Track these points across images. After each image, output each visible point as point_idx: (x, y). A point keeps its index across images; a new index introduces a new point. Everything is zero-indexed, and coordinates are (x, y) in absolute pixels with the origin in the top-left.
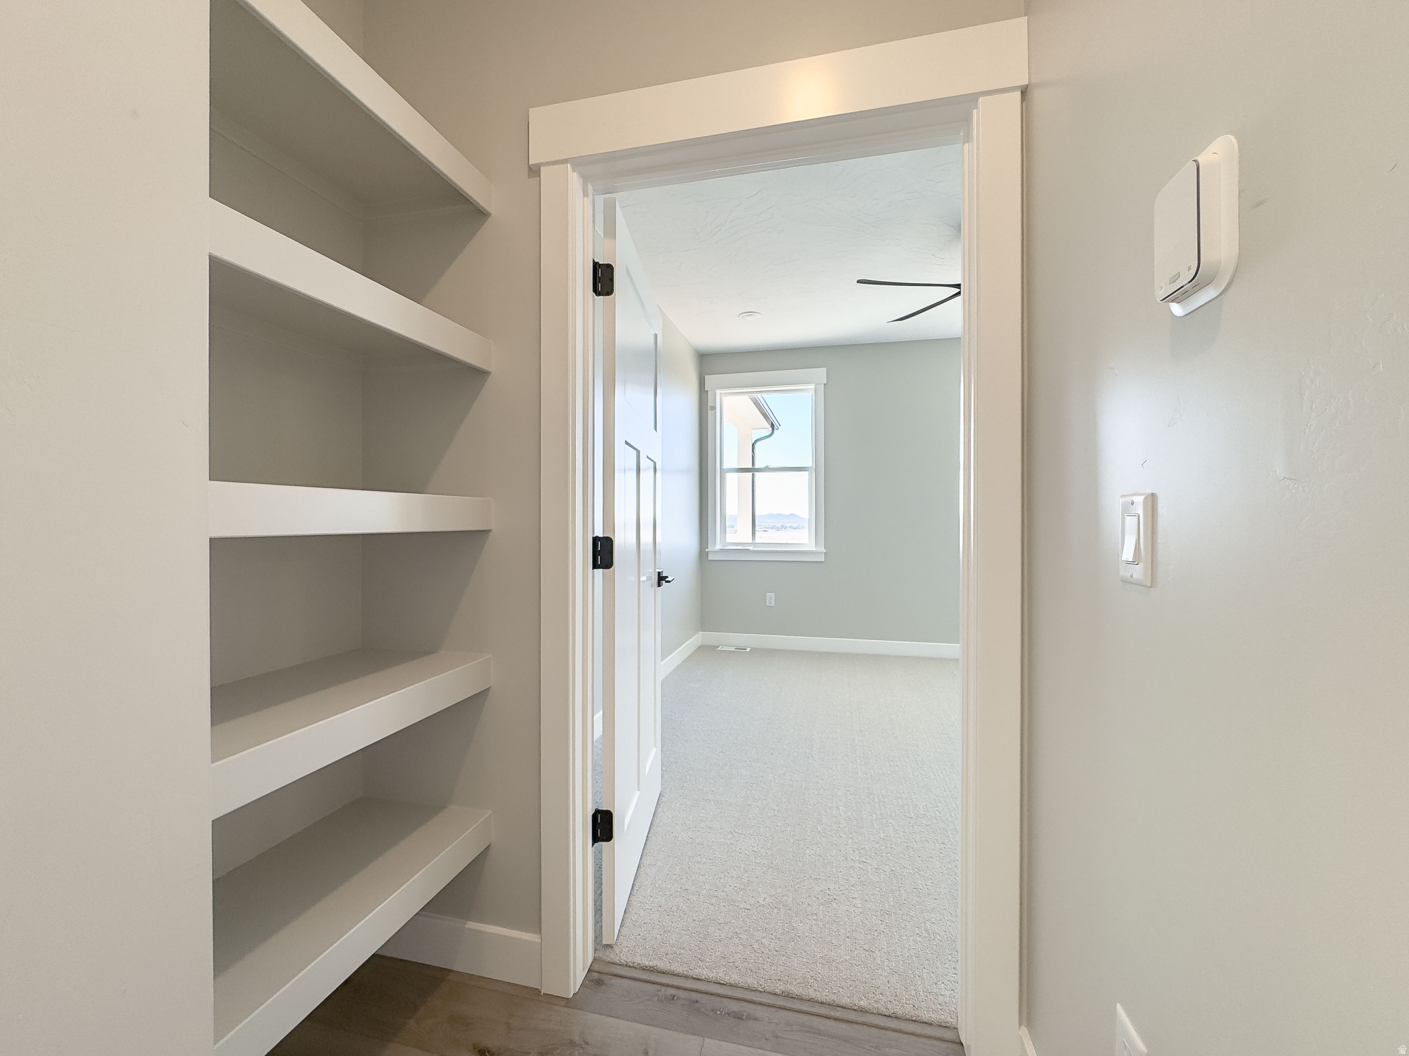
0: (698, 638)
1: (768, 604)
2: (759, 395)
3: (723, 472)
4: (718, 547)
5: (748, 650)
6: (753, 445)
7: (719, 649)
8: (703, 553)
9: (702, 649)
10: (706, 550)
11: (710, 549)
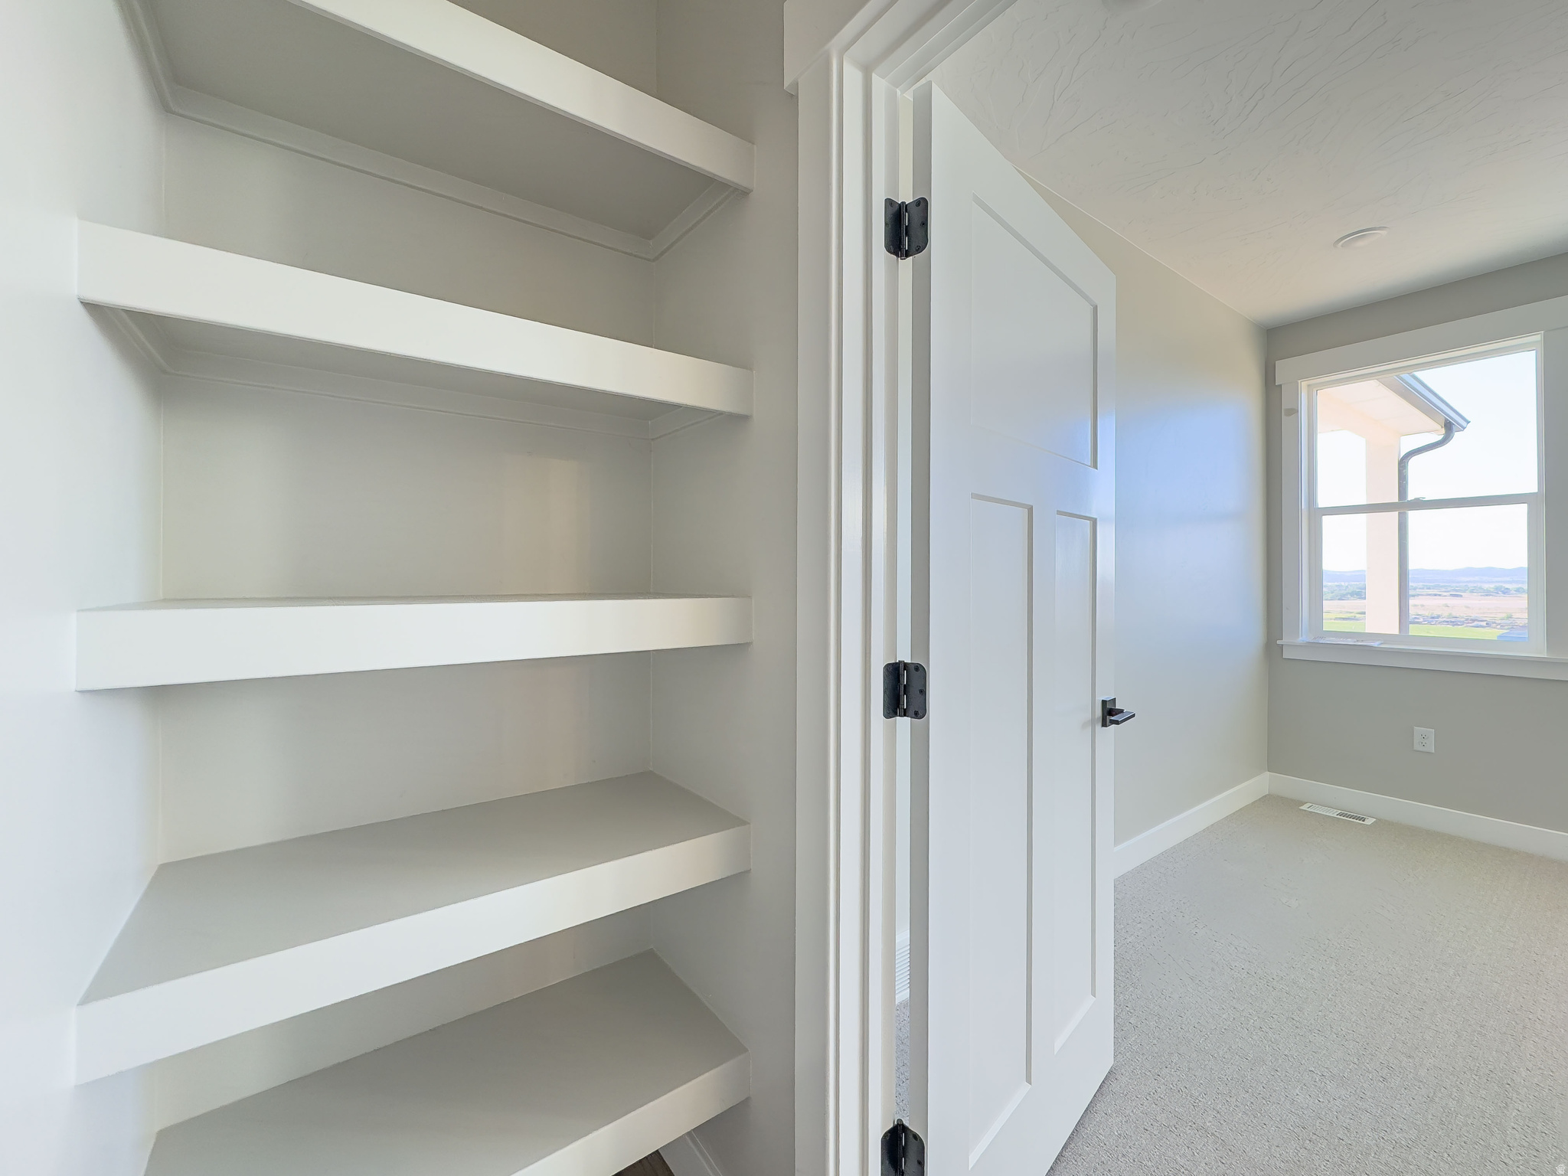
0: (1261, 783)
1: (1417, 747)
2: (1405, 376)
3: (1317, 514)
4: (1304, 637)
5: (1369, 821)
6: (1403, 463)
7: (1304, 807)
8: (1272, 647)
9: (1271, 802)
10: (1279, 642)
11: (1285, 640)
